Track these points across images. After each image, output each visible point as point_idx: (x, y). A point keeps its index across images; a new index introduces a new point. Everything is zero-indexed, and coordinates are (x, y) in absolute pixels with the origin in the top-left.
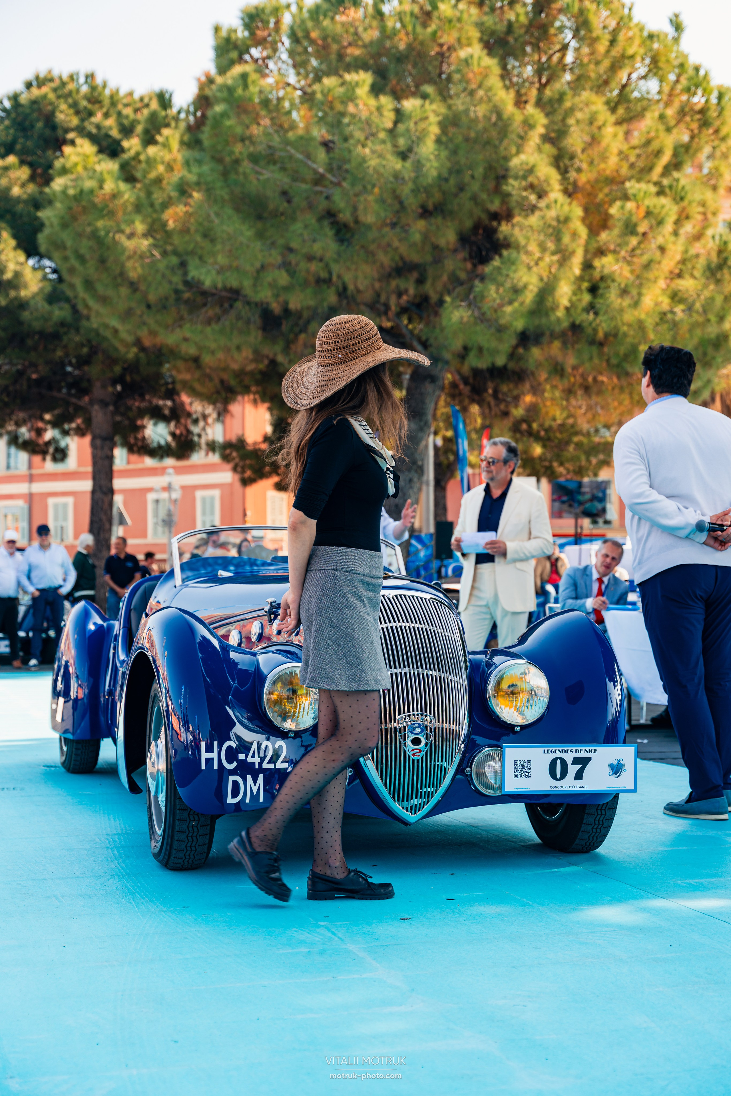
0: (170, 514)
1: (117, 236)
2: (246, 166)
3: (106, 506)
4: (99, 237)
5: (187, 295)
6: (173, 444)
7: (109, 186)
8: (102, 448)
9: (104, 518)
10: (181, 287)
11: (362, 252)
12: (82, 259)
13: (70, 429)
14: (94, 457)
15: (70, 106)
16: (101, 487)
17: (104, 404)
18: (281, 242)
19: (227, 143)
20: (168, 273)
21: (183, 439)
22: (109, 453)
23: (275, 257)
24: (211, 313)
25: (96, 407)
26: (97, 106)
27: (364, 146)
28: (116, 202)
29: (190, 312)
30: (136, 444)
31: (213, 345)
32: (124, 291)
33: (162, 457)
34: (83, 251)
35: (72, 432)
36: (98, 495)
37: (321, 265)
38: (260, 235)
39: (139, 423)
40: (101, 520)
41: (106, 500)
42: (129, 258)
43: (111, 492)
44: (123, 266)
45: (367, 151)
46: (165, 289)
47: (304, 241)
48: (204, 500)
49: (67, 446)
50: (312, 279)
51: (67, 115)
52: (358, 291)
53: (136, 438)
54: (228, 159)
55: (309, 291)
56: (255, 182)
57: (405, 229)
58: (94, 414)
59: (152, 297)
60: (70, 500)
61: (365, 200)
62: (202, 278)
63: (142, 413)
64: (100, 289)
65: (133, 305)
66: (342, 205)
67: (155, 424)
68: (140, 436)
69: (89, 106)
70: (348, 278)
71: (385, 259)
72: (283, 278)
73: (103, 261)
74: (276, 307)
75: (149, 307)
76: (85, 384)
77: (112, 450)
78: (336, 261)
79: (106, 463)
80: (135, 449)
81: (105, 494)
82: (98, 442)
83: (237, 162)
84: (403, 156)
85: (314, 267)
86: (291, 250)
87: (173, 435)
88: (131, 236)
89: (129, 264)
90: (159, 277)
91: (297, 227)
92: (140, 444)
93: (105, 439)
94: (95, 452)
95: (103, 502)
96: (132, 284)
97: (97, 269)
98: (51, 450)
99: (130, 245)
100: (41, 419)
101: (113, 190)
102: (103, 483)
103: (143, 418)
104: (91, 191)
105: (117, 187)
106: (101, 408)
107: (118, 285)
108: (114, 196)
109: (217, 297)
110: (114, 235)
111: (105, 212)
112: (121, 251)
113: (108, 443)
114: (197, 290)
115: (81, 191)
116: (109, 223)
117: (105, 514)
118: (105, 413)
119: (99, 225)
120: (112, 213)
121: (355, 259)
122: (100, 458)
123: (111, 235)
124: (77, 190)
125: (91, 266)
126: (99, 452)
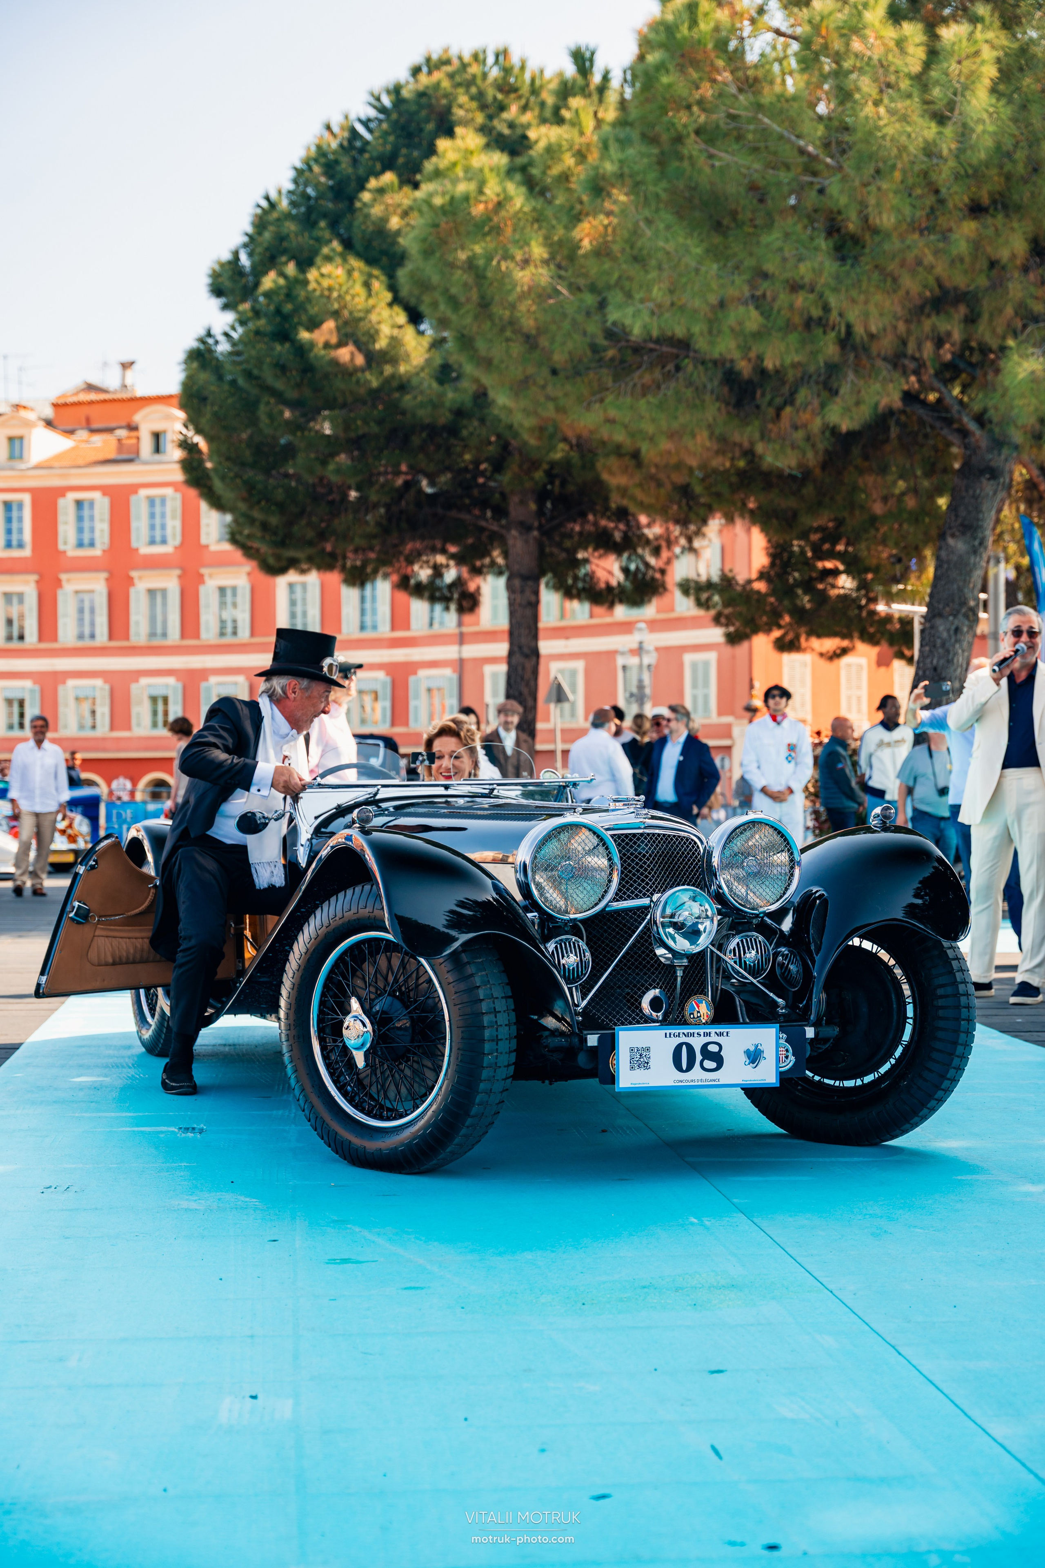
0: (641, 687)
1: (503, 266)
2: (693, 146)
3: (528, 675)
4: (477, 267)
5: (611, 353)
6: (628, 585)
7: (492, 189)
8: (522, 591)
9: (525, 691)
10: (602, 341)
11: (876, 276)
13: (482, 566)
14: (512, 604)
15: (472, 98)
16: (520, 648)
17: (525, 528)
18: (749, 262)
19: (664, 111)
20: (580, 318)
21: (640, 576)
22: (533, 598)
23: (739, 287)
24: (647, 378)
25: (514, 532)
26: (513, 96)
27: (877, 103)
28: (503, 213)
29: (616, 378)
30: (575, 585)
31: (650, 429)
32: (516, 349)
33: (612, 605)
34: (454, 290)
35: (485, 570)
36: (518, 658)
37: (811, 296)
38: (715, 253)
39: (580, 555)
41: (529, 665)
42: (523, 296)
43: (535, 653)
44: (514, 309)
45: (882, 110)
46: (577, 344)
47: (784, 260)
48: (694, 666)
49: (478, 589)
50: (797, 320)
51: (467, 111)
52: (872, 336)
53: (576, 578)
54: (665, 137)
55: (793, 338)
56: (707, 170)
57: (945, 234)
58: (513, 541)
59: (559, 357)
61: (879, 189)
62: (628, 322)
63: (585, 541)
64: (481, 345)
65: (530, 370)
66: (843, 200)
67: (603, 556)
68: (580, 574)
69: (500, 96)
70: (853, 315)
71: (910, 284)
72: (753, 319)
73: (484, 304)
74: (744, 368)
75: (554, 372)
76: (497, 500)
77: (537, 593)
78: (836, 290)
79: (528, 612)
80: (574, 591)
81: (527, 656)
82: (517, 582)
83: (679, 139)
84: (941, 119)
85: (800, 300)
86: (765, 276)
87: (625, 570)
88: (526, 262)
89: (524, 307)
90: (566, 325)
91: (773, 238)
92: (582, 583)
93: (525, 578)
94: (513, 597)
95: (524, 668)
96: (527, 337)
97: (476, 317)
98: (456, 596)
99: (523, 277)
100: (444, 551)
101: (498, 195)
102: (524, 640)
103: (585, 549)
104: (466, 198)
105: (504, 190)
106: (521, 533)
107: (508, 340)
108: (499, 205)
109: (655, 354)
110: (499, 262)
111: (486, 229)
112: (509, 287)
113: (530, 583)
114: (623, 344)
115: (452, 198)
116: (492, 246)
117: (527, 685)
118: (526, 541)
119: (478, 249)
120: (497, 230)
121: (864, 285)
122: (520, 605)
123: (494, 263)
124: (447, 198)
125: (468, 312)
126: (518, 597)
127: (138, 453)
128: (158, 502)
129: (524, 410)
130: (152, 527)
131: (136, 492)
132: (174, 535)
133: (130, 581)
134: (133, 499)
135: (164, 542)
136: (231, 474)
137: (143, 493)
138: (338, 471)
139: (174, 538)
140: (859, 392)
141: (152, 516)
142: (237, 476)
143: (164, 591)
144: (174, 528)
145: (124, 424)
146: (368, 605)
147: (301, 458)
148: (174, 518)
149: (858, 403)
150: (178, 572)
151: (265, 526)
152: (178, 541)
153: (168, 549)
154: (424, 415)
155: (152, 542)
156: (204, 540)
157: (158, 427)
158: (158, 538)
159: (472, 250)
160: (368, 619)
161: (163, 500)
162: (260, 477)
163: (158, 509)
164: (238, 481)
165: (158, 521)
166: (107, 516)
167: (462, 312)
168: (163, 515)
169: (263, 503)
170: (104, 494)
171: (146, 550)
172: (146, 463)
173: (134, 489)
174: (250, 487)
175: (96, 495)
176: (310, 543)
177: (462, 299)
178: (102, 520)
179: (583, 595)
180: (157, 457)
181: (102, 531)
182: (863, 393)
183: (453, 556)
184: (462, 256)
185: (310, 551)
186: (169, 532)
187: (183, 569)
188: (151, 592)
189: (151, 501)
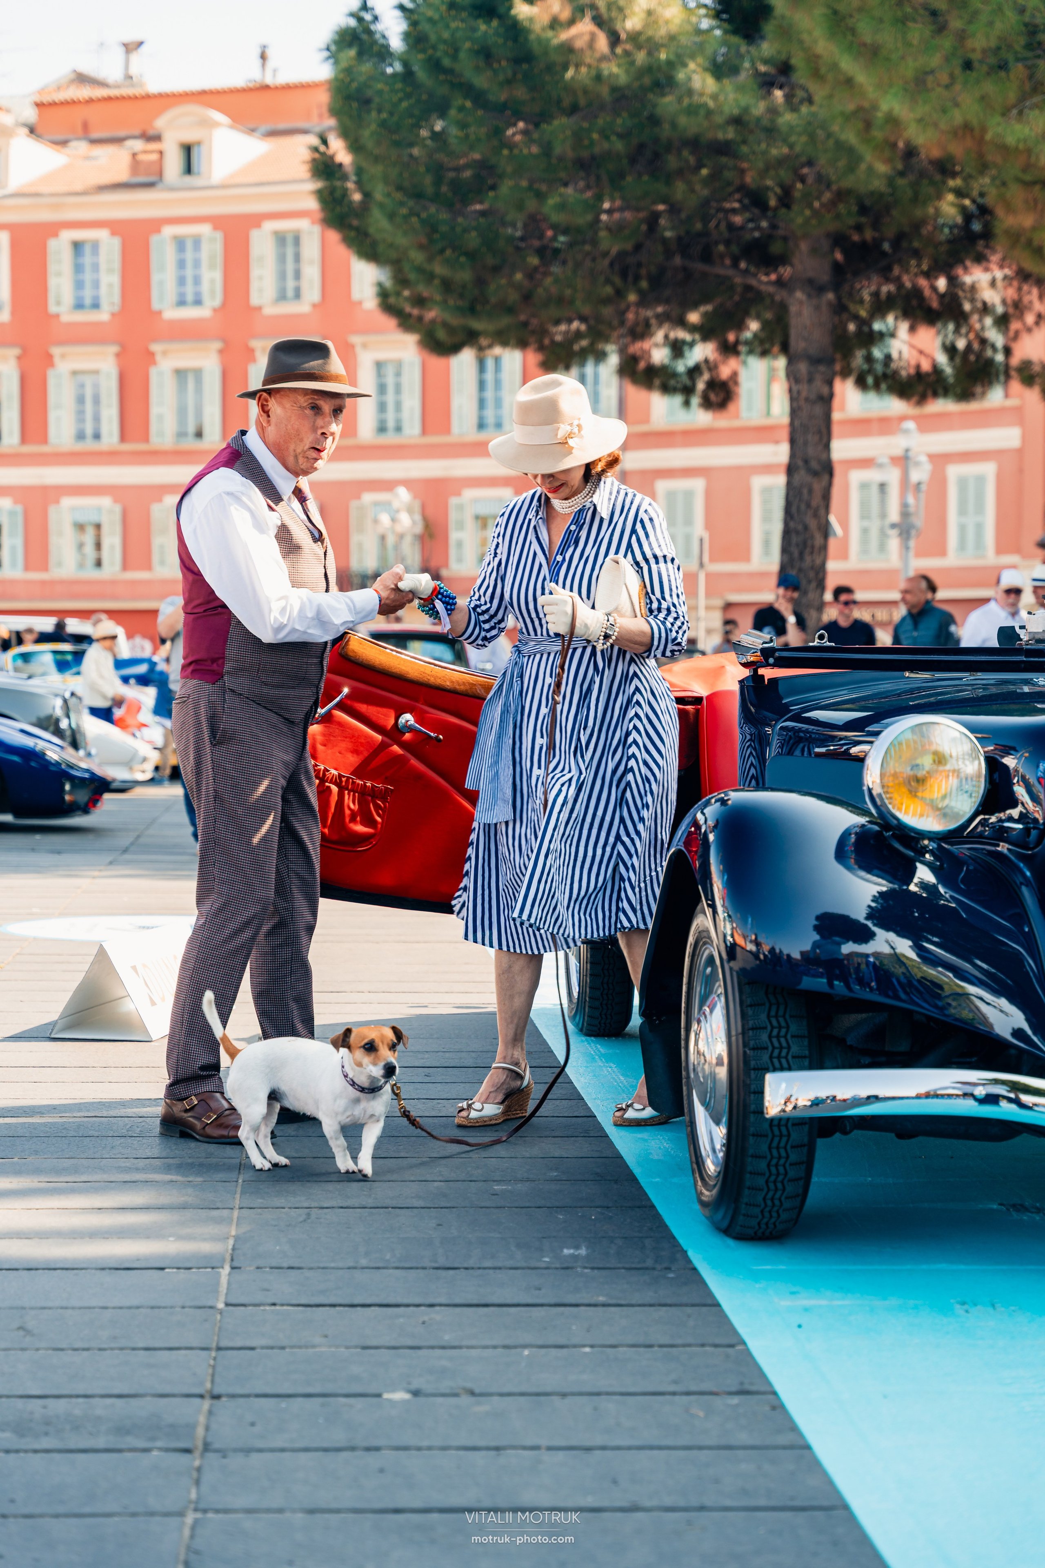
0: (905, 513)
3: (816, 501)
6: (948, 370)
8: (810, 380)
9: (812, 524)
13: (737, 342)
14: (794, 398)
16: (806, 462)
17: (815, 288)
21: (971, 358)
22: (825, 390)
25: (799, 295)
30: (870, 371)
33: (922, 400)
35: (743, 349)
36: (802, 476)
39: (877, 326)
40: (806, 528)
41: (818, 487)
43: (827, 469)
46: (1007, 25)
49: (735, 375)
53: (869, 359)
58: (793, 309)
59: (978, 45)
60: (698, 485)
63: (880, 307)
64: (865, 28)
65: (934, 61)
67: (912, 329)
68: (877, 353)
75: (968, 65)
76: (776, 248)
77: (830, 383)
79: (818, 410)
80: (870, 380)
81: (816, 474)
82: (803, 367)
87: (950, 350)
92: (879, 368)
93: (815, 361)
94: (795, 388)
95: (810, 491)
98: (701, 386)
100: (682, 323)
102: (811, 451)
103: (883, 316)
106: (809, 296)
113: (822, 368)
117: (816, 515)
118: (817, 308)
122: (807, 399)
126: (804, 389)
127: (160, 174)
128: (189, 245)
129: (920, 121)
130: (181, 281)
131: (158, 231)
132: (212, 293)
133: (150, 358)
134: (154, 239)
135: (198, 302)
136: (404, 211)
137: (169, 231)
138: (562, 207)
139: (213, 298)
141: (181, 264)
142: (412, 213)
143: (198, 373)
144: (212, 281)
145: (137, 132)
146: (489, 394)
147: (506, 187)
148: (212, 267)
150: (218, 345)
151: (447, 286)
152: (218, 301)
153: (203, 312)
155: (181, 302)
156: (255, 300)
157: (188, 137)
158: (190, 298)
160: (490, 414)
161: (197, 242)
162: (444, 216)
163: (189, 255)
164: (414, 220)
165: (189, 273)
166: (117, 264)
168: (197, 264)
169: (448, 252)
170: (113, 233)
171: (172, 314)
172: (172, 189)
173: (155, 225)
174: (431, 227)
175: (102, 235)
176: (511, 310)
178: (110, 271)
179: (883, 386)
180: (188, 180)
181: (110, 286)
183: (692, 329)
185: (505, 321)
186: (205, 288)
187: (225, 341)
188: (180, 374)
189: (180, 243)
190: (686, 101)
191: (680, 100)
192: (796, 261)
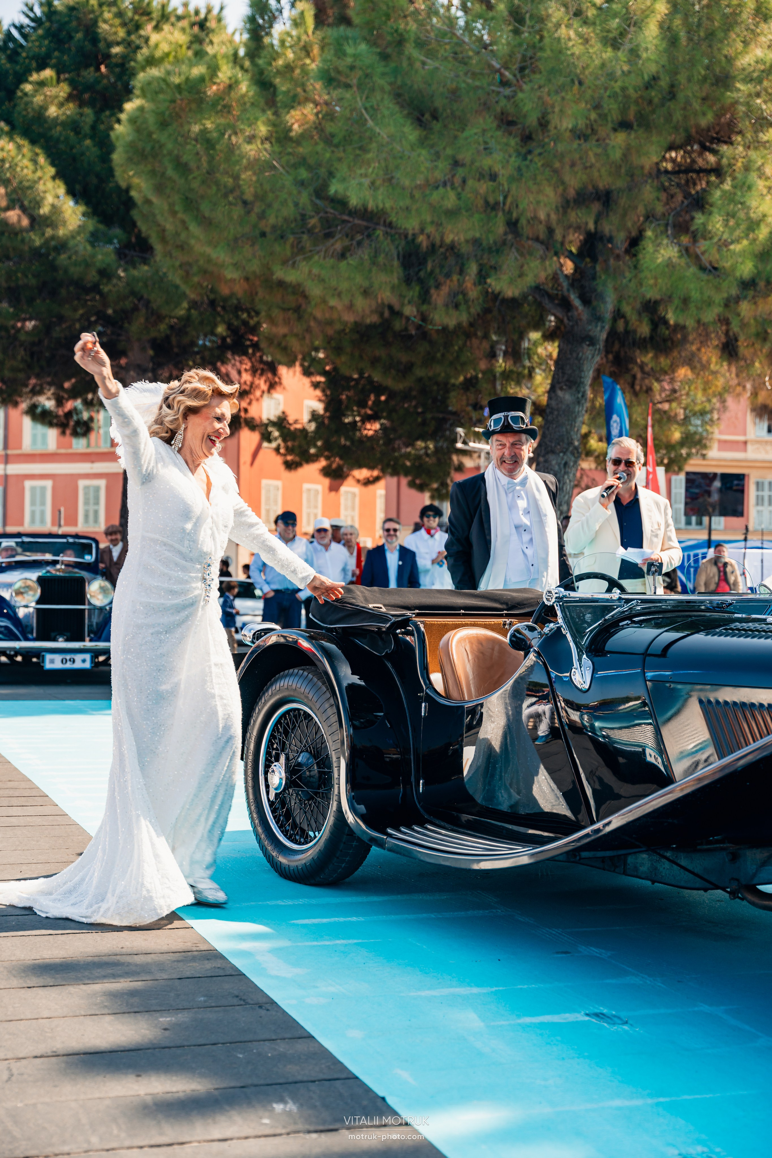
1: (234, 139)
2: (412, 50)
4: (209, 140)
5: (313, 222)
7: (224, 74)
11: (547, 172)
12: (182, 168)
18: (449, 151)
20: (295, 190)
23: (441, 170)
24: (338, 246)
25: (132, 373)
27: (568, 27)
28: (232, 95)
29: (317, 243)
32: (238, 211)
34: (185, 158)
37: (491, 185)
38: (424, 142)
42: (247, 167)
44: (236, 178)
46: (289, 211)
47: (476, 152)
49: (91, 418)
50: (480, 202)
51: (111, 26)
55: (474, 218)
56: (421, 71)
57: (602, 142)
61: (563, 98)
64: (205, 208)
65: (245, 231)
66: (527, 108)
70: (525, 203)
71: (572, 181)
72: (449, 200)
74: (422, 241)
75: (263, 235)
76: (119, 346)
83: (401, 42)
84: (614, 45)
85: (484, 187)
86: (456, 163)
88: (250, 139)
89: (245, 176)
91: (470, 133)
96: (245, 203)
97: (203, 182)
98: (72, 423)
99: (251, 150)
100: (61, 387)
101: (230, 78)
104: (202, 79)
105: (235, 76)
107: (230, 204)
108: (230, 87)
109: (349, 225)
110: (230, 136)
111: (219, 107)
112: (237, 158)
114: (322, 214)
115: (187, 79)
116: (222, 121)
119: (209, 125)
120: (227, 109)
121: (539, 178)
123: (226, 136)
124: (183, 78)
125: (194, 178)
129: (234, 265)
140: (522, 266)
149: (521, 275)
154: (75, 271)
159: (204, 125)
167: (191, 177)
177: (193, 165)
182: (525, 267)
183: (67, 391)
184: (196, 128)
190: (74, 258)
191: (70, 258)
192: (130, 354)
